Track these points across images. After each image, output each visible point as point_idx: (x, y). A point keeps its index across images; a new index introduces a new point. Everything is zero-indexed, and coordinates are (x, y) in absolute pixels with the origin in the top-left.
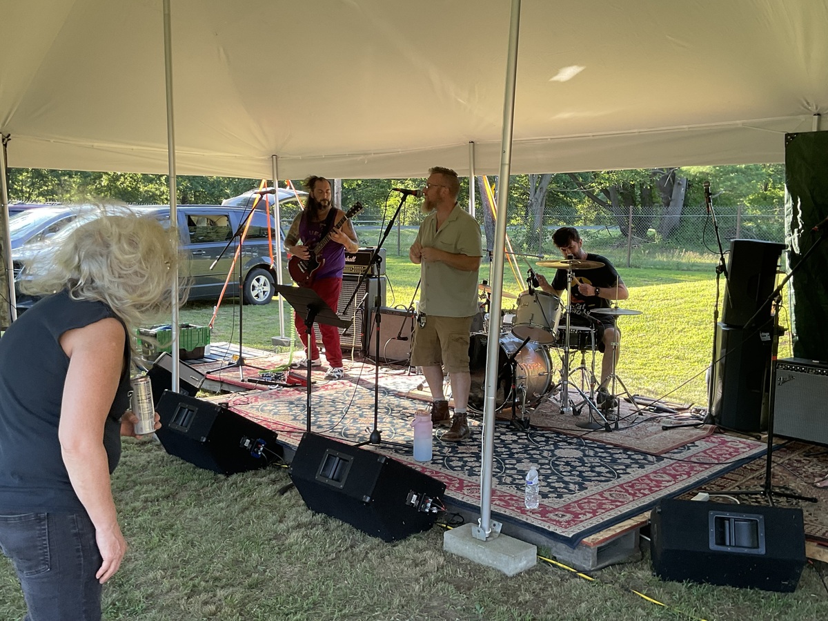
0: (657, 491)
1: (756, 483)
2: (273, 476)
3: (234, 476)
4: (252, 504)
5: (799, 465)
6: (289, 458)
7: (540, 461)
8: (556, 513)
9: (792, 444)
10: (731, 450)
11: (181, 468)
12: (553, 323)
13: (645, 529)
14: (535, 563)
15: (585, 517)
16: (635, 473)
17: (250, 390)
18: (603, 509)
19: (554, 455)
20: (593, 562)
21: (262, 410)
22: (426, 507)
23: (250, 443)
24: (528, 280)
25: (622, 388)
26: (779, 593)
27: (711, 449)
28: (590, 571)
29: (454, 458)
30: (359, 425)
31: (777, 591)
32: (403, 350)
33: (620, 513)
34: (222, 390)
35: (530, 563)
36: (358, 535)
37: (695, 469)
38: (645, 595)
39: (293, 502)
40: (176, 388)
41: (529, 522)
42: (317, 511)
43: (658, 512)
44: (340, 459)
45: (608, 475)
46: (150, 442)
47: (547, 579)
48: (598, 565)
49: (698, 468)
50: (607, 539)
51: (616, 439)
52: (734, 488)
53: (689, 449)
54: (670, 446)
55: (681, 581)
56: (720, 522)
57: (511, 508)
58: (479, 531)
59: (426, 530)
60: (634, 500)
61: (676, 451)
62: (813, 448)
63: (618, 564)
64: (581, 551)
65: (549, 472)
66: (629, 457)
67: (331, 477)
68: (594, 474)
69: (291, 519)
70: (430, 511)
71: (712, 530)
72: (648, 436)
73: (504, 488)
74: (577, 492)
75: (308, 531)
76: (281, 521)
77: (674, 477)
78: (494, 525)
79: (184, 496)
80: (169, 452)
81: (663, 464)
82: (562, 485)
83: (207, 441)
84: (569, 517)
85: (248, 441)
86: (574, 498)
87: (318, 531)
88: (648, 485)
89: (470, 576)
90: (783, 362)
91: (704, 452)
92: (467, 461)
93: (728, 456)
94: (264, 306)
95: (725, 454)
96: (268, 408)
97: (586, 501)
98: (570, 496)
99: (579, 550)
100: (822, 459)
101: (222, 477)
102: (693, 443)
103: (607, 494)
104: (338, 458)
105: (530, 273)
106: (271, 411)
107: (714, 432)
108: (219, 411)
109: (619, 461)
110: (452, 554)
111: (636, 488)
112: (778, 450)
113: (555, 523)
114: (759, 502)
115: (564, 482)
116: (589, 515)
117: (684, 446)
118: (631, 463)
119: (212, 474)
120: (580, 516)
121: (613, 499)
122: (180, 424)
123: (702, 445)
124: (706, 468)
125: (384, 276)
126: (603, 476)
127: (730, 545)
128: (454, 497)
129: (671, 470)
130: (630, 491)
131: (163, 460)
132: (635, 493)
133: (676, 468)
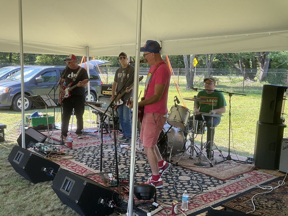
0: (217, 199)
7: (170, 182)
10: (259, 179)
16: (212, 189)
19: (177, 179)
22: (109, 204)
27: (249, 178)
33: (195, 211)
37: (239, 188)
44: (70, 182)
45: (198, 190)
51: (208, 172)
53: (239, 178)
54: (231, 176)
60: (205, 204)
61: (233, 178)
66: (211, 181)
67: (66, 189)
68: (192, 189)
70: (110, 206)
72: (223, 171)
77: (228, 192)
78: (136, 215)
81: (225, 185)
82: (175, 195)
83: (25, 168)
85: (45, 169)
88: (214, 196)
90: (285, 139)
91: (246, 179)
95: (255, 181)
101: (32, 184)
102: (242, 175)
105: (176, 98)
108: (31, 155)
109: (206, 183)
111: (208, 197)
117: (238, 176)
118: (211, 184)
119: (29, 182)
121: (195, 203)
122: (17, 160)
123: (246, 176)
124: (244, 188)
126: (195, 190)
129: (227, 188)
130: (205, 199)
131: (13, 175)
132: (207, 200)
133: (231, 187)
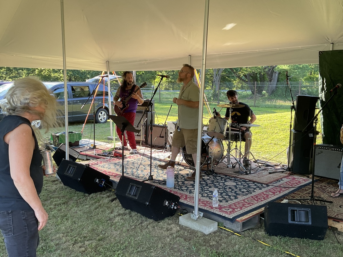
0: (267, 199)
1: (307, 195)
2: (108, 194)
3: (92, 194)
4: (100, 206)
5: (325, 188)
6: (115, 186)
7: (219, 187)
8: (226, 208)
9: (322, 179)
10: (297, 182)
11: (70, 191)
12: (224, 130)
13: (262, 215)
14: (217, 229)
15: (237, 210)
16: (258, 192)
17: (98, 159)
18: (245, 206)
19: (224, 185)
20: (241, 228)
21: (103, 167)
22: (172, 207)
23: (99, 181)
24: (214, 112)
25: (252, 157)
26: (317, 241)
27: (289, 181)
28: (240, 232)
29: (183, 186)
30: (144, 173)
31: (316, 240)
32: (162, 142)
33: (252, 208)
34: (86, 159)
35: (215, 229)
36: (144, 218)
37: (282, 190)
38: (262, 242)
39: (117, 205)
40: (67, 158)
41: (214, 212)
42: (127, 208)
43: (268, 208)
44: (136, 187)
45: (247, 193)
46: (57, 180)
47: (222, 236)
48: (243, 229)
49: (284, 190)
50: (246, 219)
51: (250, 178)
52: (298, 197)
53: (280, 182)
54: (272, 180)
55: (277, 236)
56: (293, 212)
57: (207, 206)
58: (194, 216)
59: (172, 216)
60: (257, 203)
61: (274, 182)
62: (330, 181)
63: (251, 229)
64: (236, 224)
65: (223, 191)
66: (255, 185)
67: (132, 194)
68: (241, 192)
69: (116, 212)
70: (174, 208)
71: (290, 215)
72: (263, 176)
73: (204, 198)
74: (234, 199)
75: (123, 217)
76: (112, 213)
77: (274, 193)
78: (200, 214)
79: (71, 202)
80: (65, 184)
81: (269, 188)
82: (228, 197)
83: (80, 180)
84: (231, 210)
85: (98, 180)
86: (233, 202)
87: (127, 217)
88: (263, 196)
89: (190, 235)
90: (318, 146)
91: (286, 183)
92: (189, 187)
93: (296, 184)
94: (104, 124)
95: (295, 184)
96: (106, 166)
97: (238, 203)
98: (231, 201)
99: (235, 223)
100: (334, 185)
101: (87, 195)
102: (281, 179)
103: (246, 201)
104: (135, 187)
105: (214, 110)
106: (107, 167)
107: (290, 174)
108: (85, 167)
109: (251, 187)
110: (183, 226)
111: (258, 198)
112: (316, 182)
113: (225, 212)
114: (309, 203)
115: (229, 196)
116: (239, 209)
117: (278, 180)
118: (256, 187)
119: (83, 194)
120: (235, 210)
121: (249, 202)
122: (69, 173)
123: (285, 180)
124: (287, 189)
125: (154, 111)
126: (244, 193)
127: (297, 221)
128: (184, 202)
129: (272, 190)
130: (256, 199)
131: (62, 188)
132: (258, 200)
133: (275, 189)
